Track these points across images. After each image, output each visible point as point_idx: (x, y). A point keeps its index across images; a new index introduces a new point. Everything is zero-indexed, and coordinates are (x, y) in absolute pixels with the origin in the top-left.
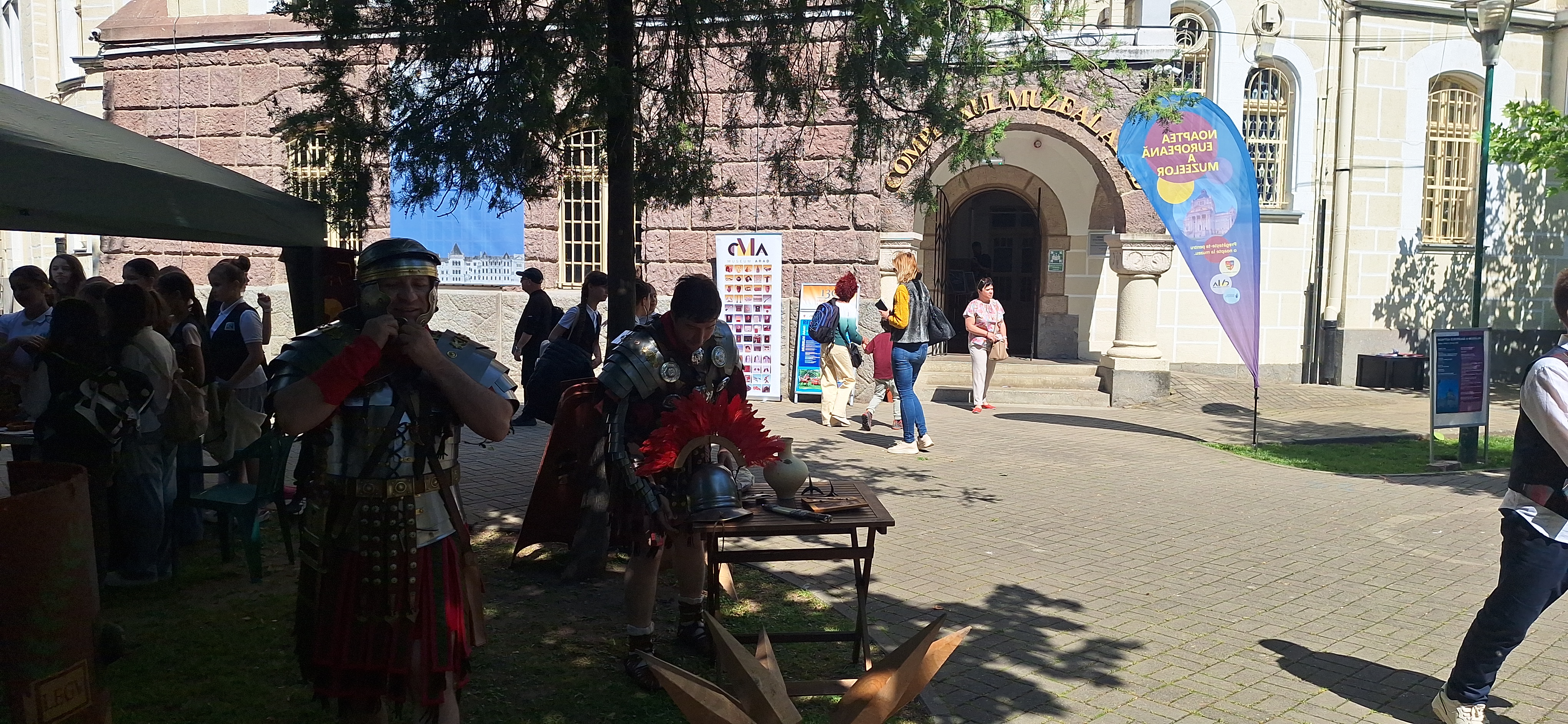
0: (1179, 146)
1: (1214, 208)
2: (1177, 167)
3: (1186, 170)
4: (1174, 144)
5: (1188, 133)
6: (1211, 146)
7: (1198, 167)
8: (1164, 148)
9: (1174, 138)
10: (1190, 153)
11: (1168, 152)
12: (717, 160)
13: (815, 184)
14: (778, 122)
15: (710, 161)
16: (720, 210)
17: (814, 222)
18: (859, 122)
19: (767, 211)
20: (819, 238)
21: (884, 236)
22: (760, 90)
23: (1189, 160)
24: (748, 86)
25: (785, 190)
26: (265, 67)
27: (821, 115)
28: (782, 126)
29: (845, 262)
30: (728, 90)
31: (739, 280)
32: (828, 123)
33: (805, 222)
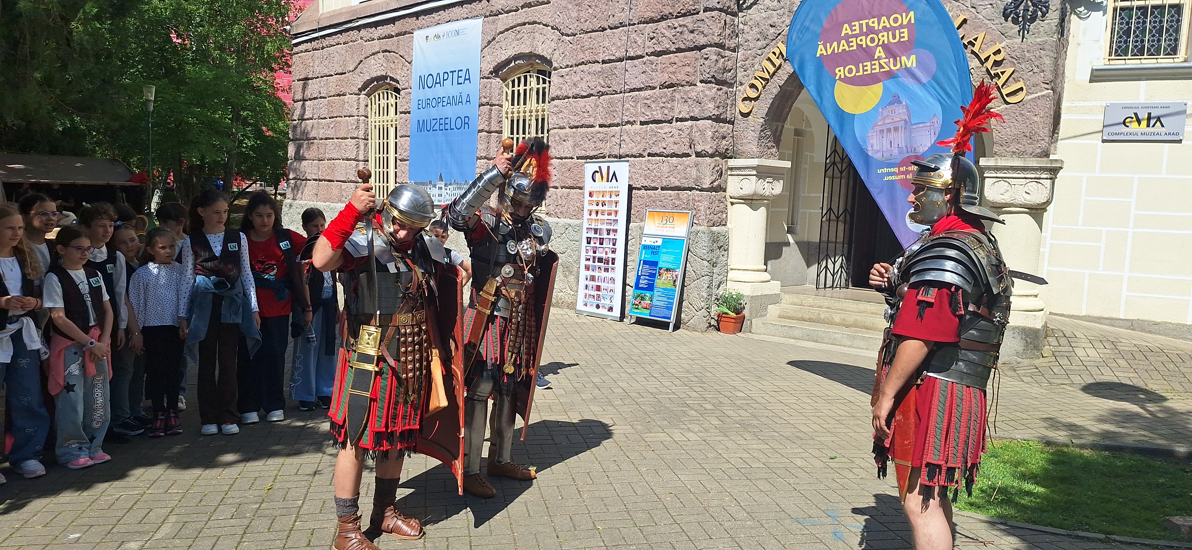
0: (863, 38)
1: (910, 118)
2: (861, 65)
3: (872, 69)
4: (856, 36)
5: (876, 20)
6: (906, 35)
7: (887, 64)
8: (843, 42)
9: (857, 28)
10: (877, 46)
11: (849, 47)
12: (596, 94)
13: (666, 112)
14: (641, 53)
15: (592, 95)
16: (595, 140)
17: (662, 150)
18: (704, 47)
19: (628, 140)
20: (666, 165)
21: (732, 163)
22: (630, 25)
23: (877, 55)
24: (621, 21)
25: (643, 120)
26: (358, 44)
27: (674, 43)
28: (644, 57)
29: (685, 189)
30: (607, 27)
31: (597, 205)
32: (679, 50)
33: (655, 150)
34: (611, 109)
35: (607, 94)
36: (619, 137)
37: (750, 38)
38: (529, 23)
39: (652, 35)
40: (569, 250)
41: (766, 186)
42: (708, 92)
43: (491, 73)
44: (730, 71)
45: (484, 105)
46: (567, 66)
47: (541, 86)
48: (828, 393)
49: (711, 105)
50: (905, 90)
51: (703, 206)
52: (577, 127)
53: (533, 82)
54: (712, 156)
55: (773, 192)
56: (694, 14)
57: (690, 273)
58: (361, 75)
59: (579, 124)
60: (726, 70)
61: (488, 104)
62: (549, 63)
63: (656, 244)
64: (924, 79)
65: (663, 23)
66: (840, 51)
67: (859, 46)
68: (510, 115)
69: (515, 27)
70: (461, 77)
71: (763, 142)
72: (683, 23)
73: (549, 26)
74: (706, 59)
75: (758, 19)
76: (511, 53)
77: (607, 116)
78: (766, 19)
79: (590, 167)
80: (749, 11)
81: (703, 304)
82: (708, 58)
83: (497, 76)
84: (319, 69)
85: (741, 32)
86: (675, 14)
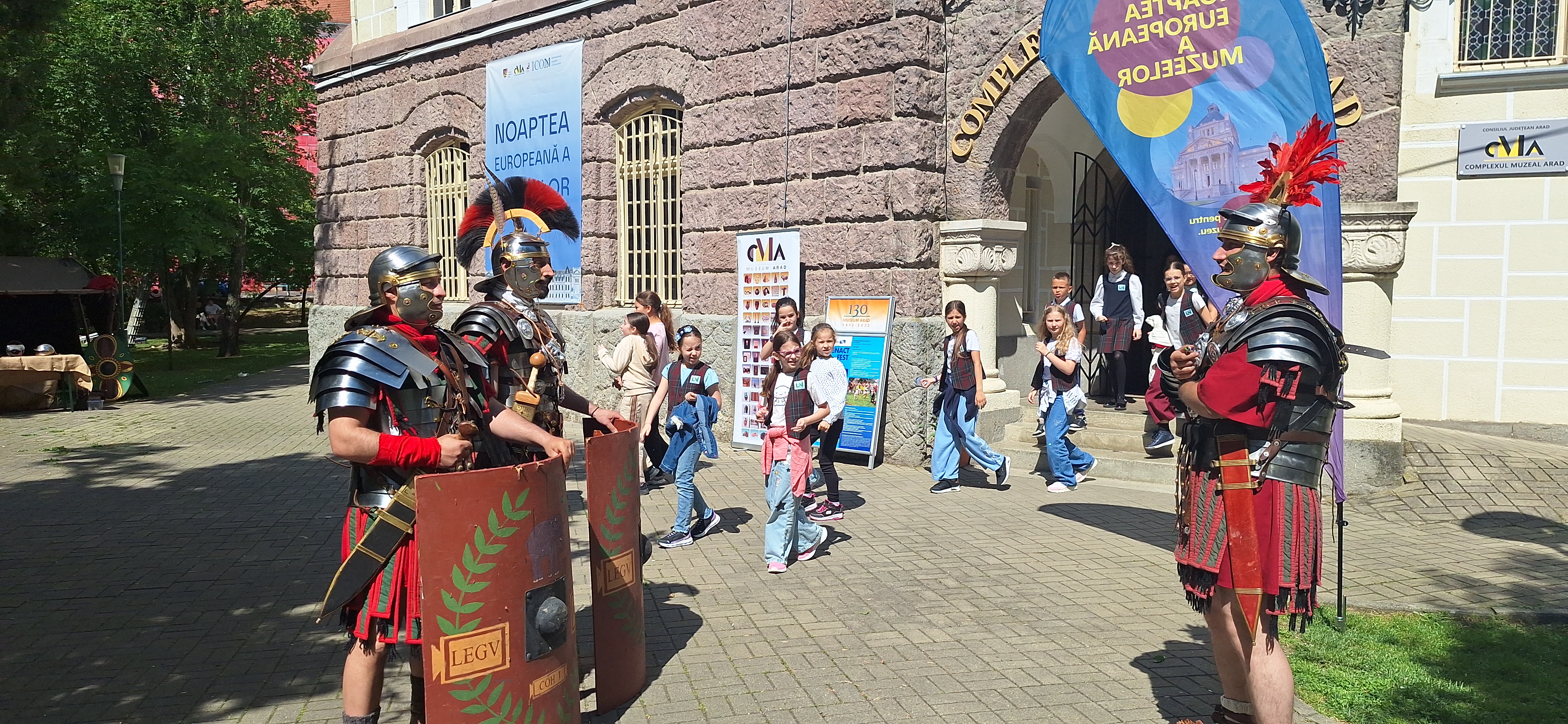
1: (1236, 140)
2: (1157, 64)
3: (1174, 70)
4: (1148, 21)
6: (1225, 16)
7: (1199, 61)
8: (1128, 31)
9: (1150, 10)
10: (1182, 34)
11: (1138, 38)
12: (748, 138)
13: (850, 159)
14: (809, 79)
15: (742, 140)
16: (750, 202)
17: (846, 212)
18: (899, 65)
19: (796, 201)
20: (852, 234)
21: (945, 226)
22: (792, 40)
23: (1182, 47)
24: (779, 36)
25: (816, 171)
26: (408, 85)
27: (856, 62)
28: (814, 84)
29: (881, 266)
30: (760, 45)
31: (757, 294)
32: (864, 72)
33: (836, 212)
34: (771, 158)
35: (764, 138)
36: (783, 197)
37: (963, 52)
38: (649, 45)
39: (824, 52)
40: (718, 359)
41: (994, 258)
42: (908, 129)
43: (597, 116)
44: (936, 98)
45: (588, 161)
46: (705, 102)
47: (669, 131)
48: (1118, 551)
49: (914, 147)
50: (1226, 98)
51: (908, 288)
52: (722, 186)
53: (657, 127)
54: (918, 217)
55: (1004, 265)
56: (883, 21)
57: (895, 384)
58: (414, 127)
59: (725, 181)
60: (932, 97)
61: (594, 159)
62: (680, 98)
63: (843, 345)
64: (1258, 80)
65: (840, 36)
66: (1124, 44)
67: (1154, 36)
68: (626, 174)
69: (629, 50)
70: (555, 123)
71: (987, 196)
72: (868, 34)
73: (677, 47)
74: (903, 82)
75: (973, 24)
76: (624, 86)
77: (764, 169)
78: (985, 25)
79: (745, 241)
80: (960, 15)
81: (914, 427)
82: (906, 81)
83: (606, 120)
84: (355, 122)
85: (950, 44)
86: (856, 22)
